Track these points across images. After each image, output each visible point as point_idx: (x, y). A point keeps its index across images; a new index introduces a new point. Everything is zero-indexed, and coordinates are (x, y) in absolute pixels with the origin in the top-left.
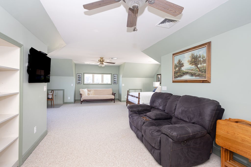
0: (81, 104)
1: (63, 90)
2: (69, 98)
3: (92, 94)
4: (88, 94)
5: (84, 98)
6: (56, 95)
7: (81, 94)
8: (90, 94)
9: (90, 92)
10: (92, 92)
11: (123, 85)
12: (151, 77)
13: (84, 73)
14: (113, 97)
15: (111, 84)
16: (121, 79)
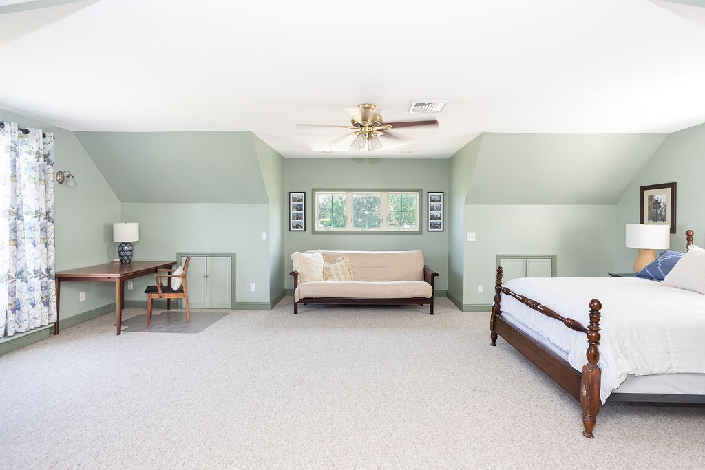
0: (296, 312)
1: (233, 256)
2: (253, 287)
3: (340, 271)
4: (326, 274)
5: (304, 289)
6: (209, 275)
7: (295, 274)
8: (333, 272)
9: (335, 262)
10: (341, 265)
11: (471, 236)
12: (609, 199)
13: (314, 190)
14: (425, 290)
15: (420, 232)
16: (461, 210)
